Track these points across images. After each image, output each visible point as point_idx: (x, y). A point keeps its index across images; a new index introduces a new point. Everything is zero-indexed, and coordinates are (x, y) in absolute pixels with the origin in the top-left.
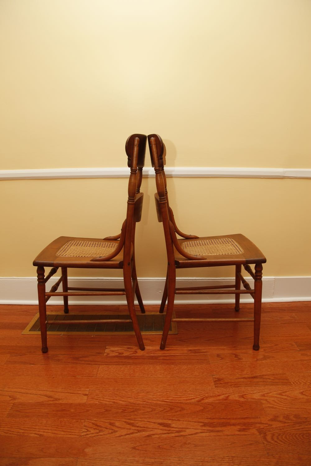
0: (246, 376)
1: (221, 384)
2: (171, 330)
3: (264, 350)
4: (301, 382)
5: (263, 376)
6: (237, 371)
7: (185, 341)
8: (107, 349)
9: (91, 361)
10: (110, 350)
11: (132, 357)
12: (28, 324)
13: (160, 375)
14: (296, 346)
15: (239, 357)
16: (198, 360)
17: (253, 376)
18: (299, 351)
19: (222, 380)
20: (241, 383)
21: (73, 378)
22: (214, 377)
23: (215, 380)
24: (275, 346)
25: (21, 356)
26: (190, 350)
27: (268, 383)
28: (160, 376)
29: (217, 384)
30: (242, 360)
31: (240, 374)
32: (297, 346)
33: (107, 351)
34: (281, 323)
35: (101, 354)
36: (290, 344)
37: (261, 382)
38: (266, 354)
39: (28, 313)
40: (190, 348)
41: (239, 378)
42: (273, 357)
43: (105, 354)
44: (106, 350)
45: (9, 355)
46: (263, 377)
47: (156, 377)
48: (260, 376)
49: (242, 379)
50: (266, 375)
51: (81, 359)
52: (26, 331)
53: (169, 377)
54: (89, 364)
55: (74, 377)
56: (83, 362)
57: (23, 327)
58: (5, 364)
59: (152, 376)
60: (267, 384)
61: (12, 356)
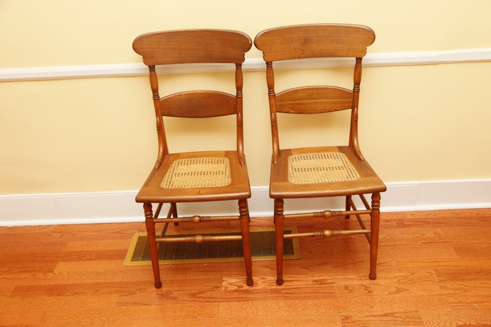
0: (375, 314)
1: (348, 322)
2: (293, 254)
3: (398, 280)
4: (435, 322)
5: (394, 313)
6: (366, 307)
7: (309, 269)
8: (224, 281)
9: (209, 298)
10: (227, 282)
11: (254, 291)
12: (127, 251)
13: (285, 312)
14: (435, 275)
15: (369, 290)
16: (324, 293)
17: (383, 313)
18: (438, 282)
19: (350, 319)
20: (370, 322)
21: (194, 319)
22: (342, 314)
23: (342, 318)
24: (411, 275)
25: (130, 295)
26: (316, 281)
27: (398, 322)
28: (285, 314)
29: (344, 323)
30: (371, 294)
31: (369, 310)
32: (437, 275)
33: (224, 284)
34: (423, 243)
35: (218, 289)
36: (429, 273)
37: (391, 320)
38: (400, 286)
39: (122, 235)
40: (315, 278)
41: (368, 316)
42: (407, 290)
43: (223, 288)
44: (224, 283)
45: (117, 294)
46: (394, 315)
47: (281, 315)
48: (391, 313)
49: (371, 318)
50: (397, 313)
51: (198, 295)
52: (128, 262)
53: (294, 315)
54: (208, 302)
55: (195, 318)
56: (201, 299)
57: (121, 255)
58: (116, 306)
59: (276, 313)
60: (397, 324)
61: (121, 296)
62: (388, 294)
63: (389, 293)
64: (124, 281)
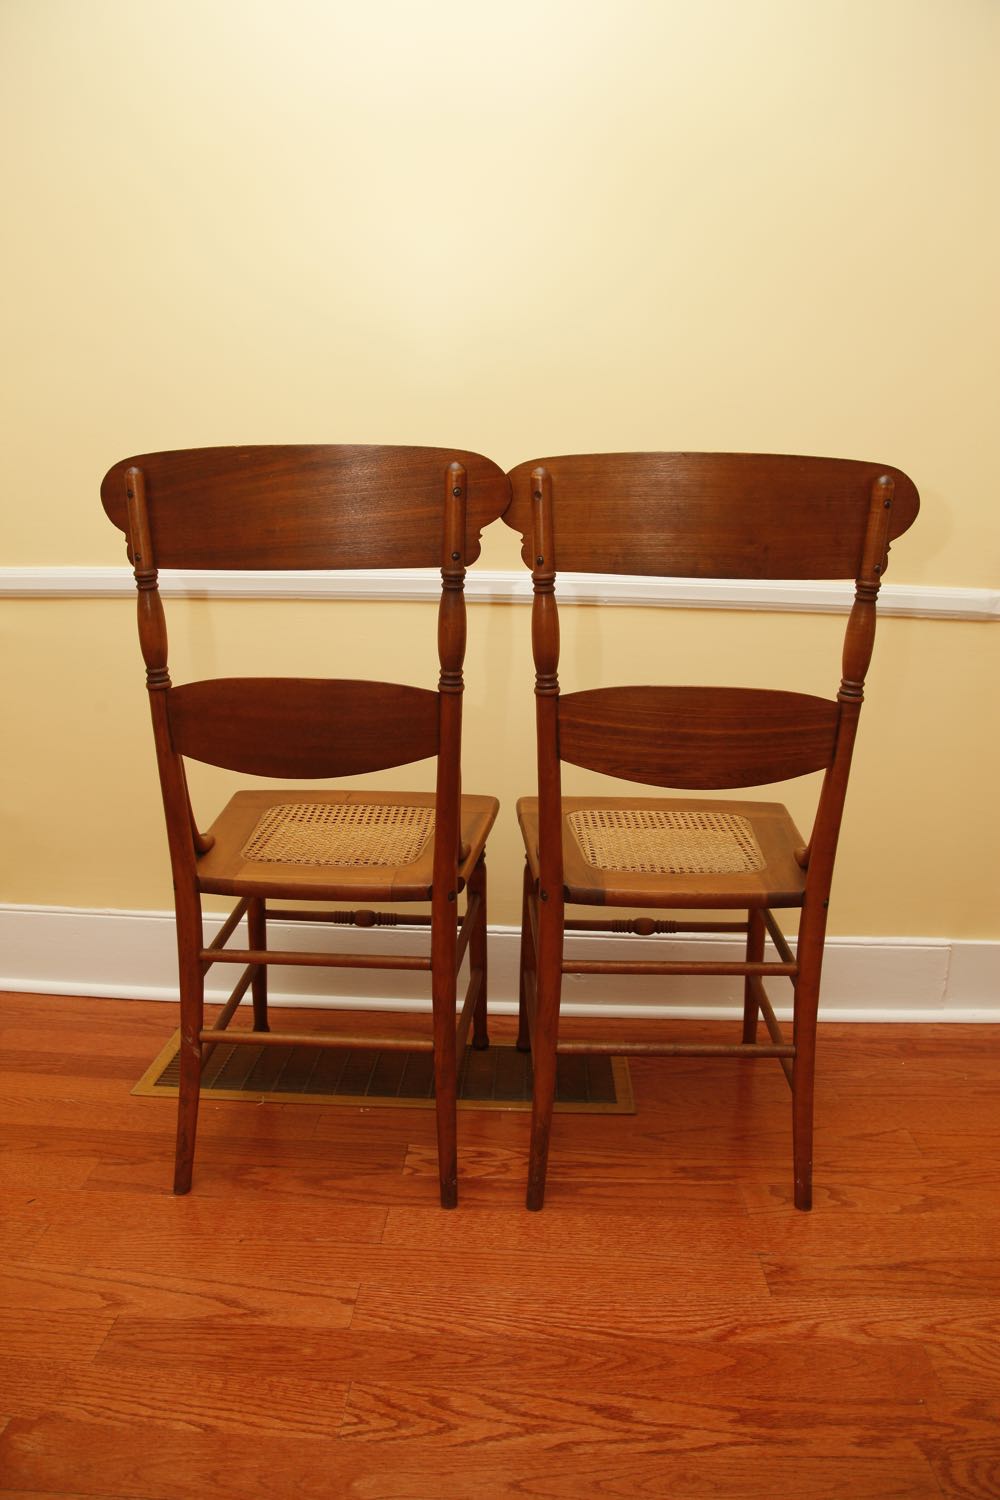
0: (870, 1261)
1: (788, 1283)
2: (616, 1102)
3: (924, 1178)
5: (925, 1263)
6: (839, 1243)
7: (663, 1140)
8: (408, 1153)
9: (361, 1192)
10: (420, 1157)
11: (496, 1185)
12: (150, 1062)
13: (589, 1246)
15: (844, 1198)
16: (708, 1200)
17: (892, 1261)
19: (792, 1272)
20: (854, 1284)
21: (305, 1243)
22: (765, 1259)
23: (769, 1269)
24: (959, 1165)
25: (132, 1164)
26: (683, 1169)
27: (943, 1288)
28: (589, 1251)
29: (775, 1283)
30: (852, 1209)
31: (849, 1253)
33: (409, 1160)
34: (975, 1093)
35: (391, 1171)
37: (922, 1282)
38: (933, 1193)
39: (151, 1027)
40: (681, 1163)
41: (847, 1267)
42: (955, 1203)
43: (406, 1171)
44: (407, 1158)
45: (96, 1160)
46: (925, 1267)
47: (574, 1251)
48: (916, 1263)
49: (858, 1272)
50: (936, 1262)
51: (328, 1183)
52: (146, 1086)
53: (617, 1253)
54: (356, 1201)
55: (307, 1240)
56: (335, 1194)
57: (135, 1070)
58: (83, 1188)
59: (560, 1247)
60: (939, 1292)
61: (105, 1164)
62: (901, 1212)
63: (904, 1210)
64: (124, 1128)
